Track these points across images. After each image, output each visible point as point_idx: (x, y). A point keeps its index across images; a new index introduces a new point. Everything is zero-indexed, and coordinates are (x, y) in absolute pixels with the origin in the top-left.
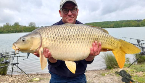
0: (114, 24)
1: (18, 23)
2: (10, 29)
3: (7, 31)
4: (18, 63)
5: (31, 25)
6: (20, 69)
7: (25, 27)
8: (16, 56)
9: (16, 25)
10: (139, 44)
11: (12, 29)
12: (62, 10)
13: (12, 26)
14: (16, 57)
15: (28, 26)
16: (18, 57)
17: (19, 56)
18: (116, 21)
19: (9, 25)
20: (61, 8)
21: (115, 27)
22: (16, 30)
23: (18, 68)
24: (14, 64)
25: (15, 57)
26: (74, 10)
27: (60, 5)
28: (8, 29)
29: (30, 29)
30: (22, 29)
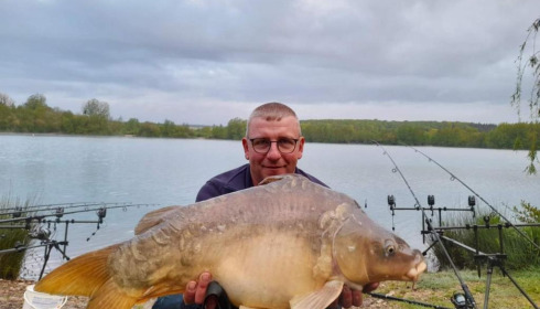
1: (43, 100)
2: (11, 121)
4: (65, 243)
5: (91, 112)
7: (68, 114)
8: (61, 219)
9: (36, 105)
10: (431, 209)
11: (17, 122)
13: (20, 107)
14: (61, 224)
15: (82, 113)
16: (67, 222)
17: (73, 222)
19: (8, 104)
21: (400, 142)
22: (32, 124)
24: (55, 244)
25: (58, 221)
29: (86, 125)
30: (56, 123)
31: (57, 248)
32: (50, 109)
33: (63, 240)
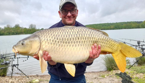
0: (114, 25)
1: (19, 25)
2: (11, 31)
3: (8, 33)
5: (31, 27)
6: (20, 70)
7: (25, 28)
8: (16, 57)
9: (17, 27)
10: (139, 45)
11: (13, 31)
12: (62, 11)
13: (13, 28)
15: (29, 28)
18: (116, 23)
19: (10, 27)
20: (60, 9)
21: (115, 28)
22: (17, 32)
23: (18, 69)
24: (14, 65)
26: (73, 11)
27: (60, 6)
28: (8, 31)
29: (30, 31)
30: (23, 31)
31: (15, 66)
32: (21, 27)
33: (17, 64)
